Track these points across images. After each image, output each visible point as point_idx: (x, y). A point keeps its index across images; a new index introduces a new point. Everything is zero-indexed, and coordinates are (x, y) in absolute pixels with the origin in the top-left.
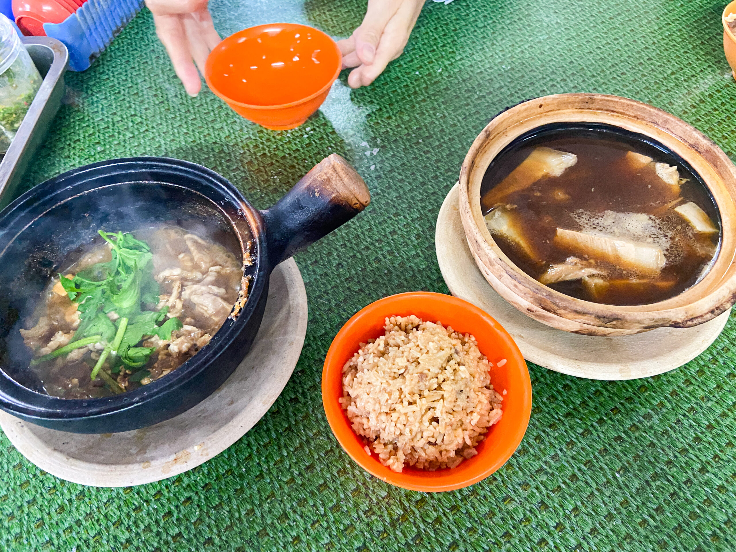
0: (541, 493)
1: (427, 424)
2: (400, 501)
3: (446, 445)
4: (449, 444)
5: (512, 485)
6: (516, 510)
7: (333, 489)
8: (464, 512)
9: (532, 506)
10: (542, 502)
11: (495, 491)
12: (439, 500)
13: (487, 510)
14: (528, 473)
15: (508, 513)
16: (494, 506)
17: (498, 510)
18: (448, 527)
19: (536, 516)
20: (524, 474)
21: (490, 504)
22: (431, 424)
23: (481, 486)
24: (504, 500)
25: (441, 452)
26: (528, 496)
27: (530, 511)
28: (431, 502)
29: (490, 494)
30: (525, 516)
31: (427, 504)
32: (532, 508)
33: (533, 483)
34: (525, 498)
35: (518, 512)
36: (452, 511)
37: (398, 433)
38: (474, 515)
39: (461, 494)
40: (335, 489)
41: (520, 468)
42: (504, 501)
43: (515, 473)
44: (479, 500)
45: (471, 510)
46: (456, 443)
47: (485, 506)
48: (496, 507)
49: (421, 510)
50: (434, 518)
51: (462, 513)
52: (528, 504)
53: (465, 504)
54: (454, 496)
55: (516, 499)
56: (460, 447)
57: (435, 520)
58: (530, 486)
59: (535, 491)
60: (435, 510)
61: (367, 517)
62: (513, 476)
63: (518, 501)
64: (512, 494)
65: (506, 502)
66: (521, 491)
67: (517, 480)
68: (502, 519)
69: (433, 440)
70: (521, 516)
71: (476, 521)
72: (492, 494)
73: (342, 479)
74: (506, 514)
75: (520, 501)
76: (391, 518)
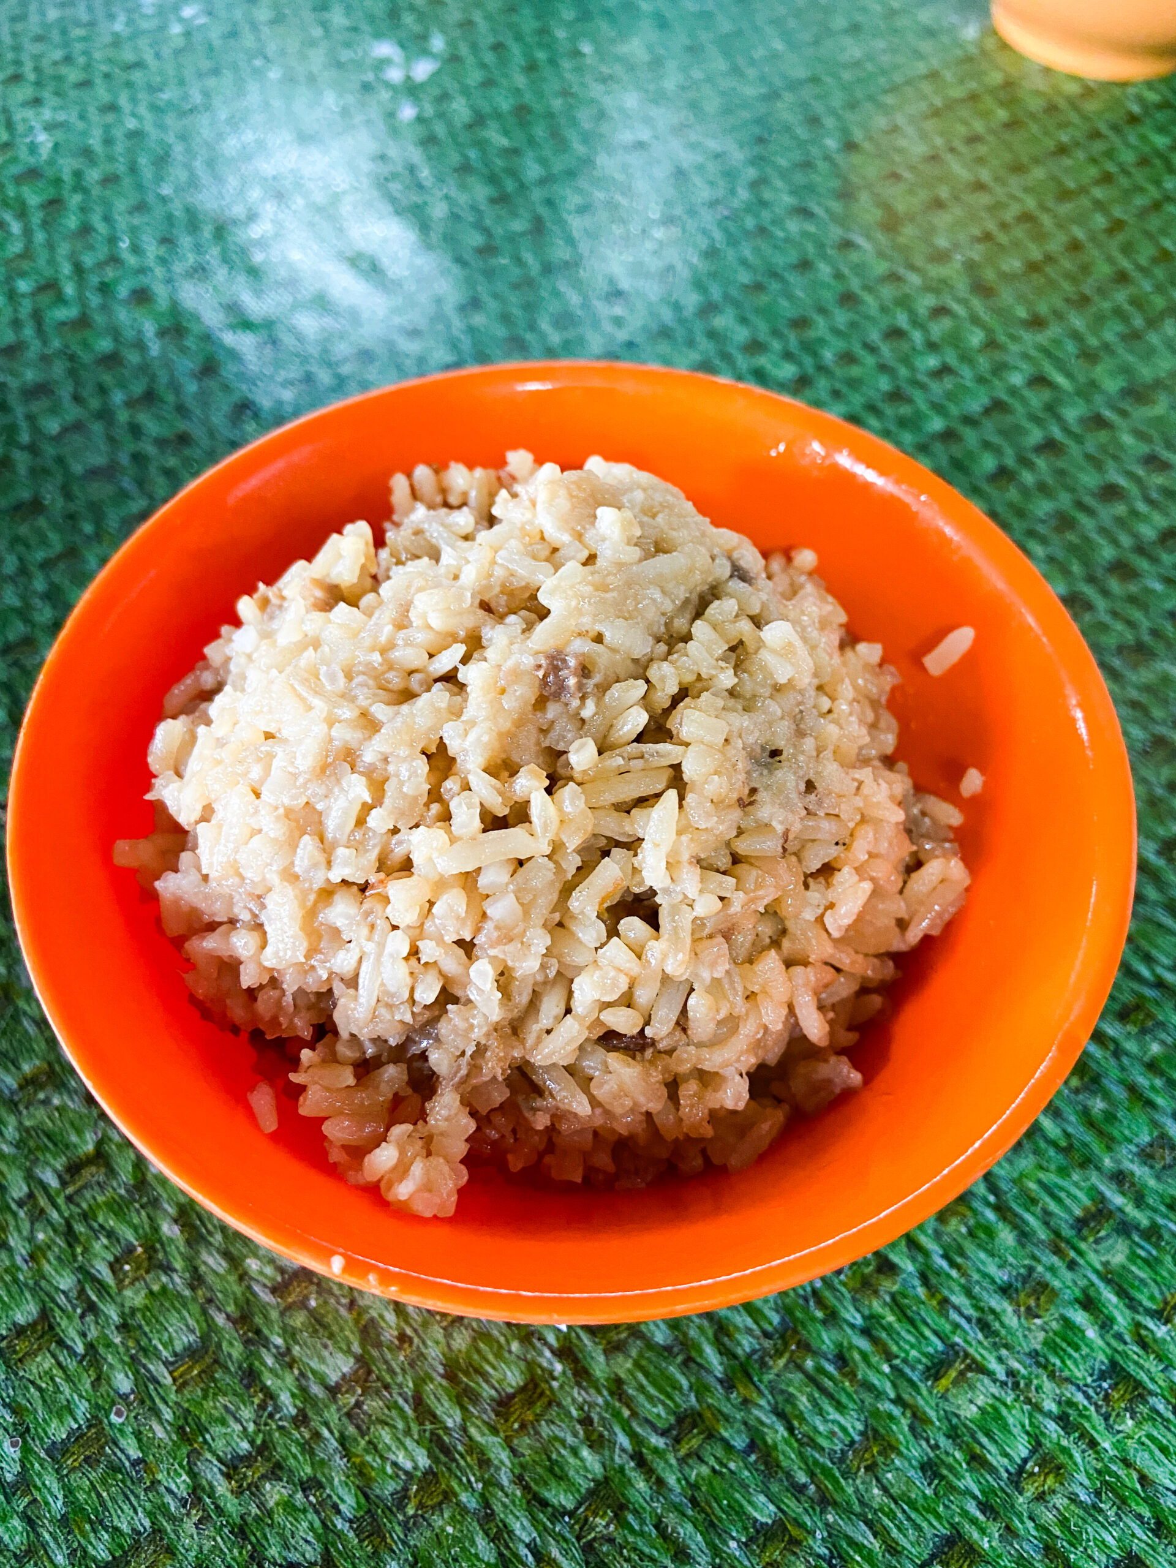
0: (1106, 1324)
1: (590, 931)
2: (418, 1401)
3: (699, 1045)
4: (715, 1042)
5: (969, 1293)
6: (992, 1417)
7: (80, 1349)
8: (740, 1442)
9: (1070, 1392)
10: (1115, 1371)
11: (889, 1329)
12: (617, 1386)
13: (853, 1424)
14: (1043, 1234)
15: (953, 1434)
16: (886, 1406)
17: (905, 1422)
18: (658, 1526)
19: (1093, 1444)
20: (1024, 1235)
21: (868, 1399)
22: (613, 932)
23: (820, 1303)
24: (935, 1370)
25: (673, 1086)
26: (1048, 1343)
27: (1062, 1419)
28: (575, 1397)
29: (863, 1344)
30: (1037, 1445)
31: (554, 1411)
32: (1070, 1403)
33: (1064, 1281)
34: (1034, 1354)
35: (1005, 1428)
36: (677, 1441)
37: (428, 994)
38: (789, 1457)
39: (724, 1351)
40: (90, 1347)
41: (1001, 1209)
42: (937, 1378)
43: (982, 1234)
44: (812, 1379)
45: (777, 1433)
46: (748, 1030)
47: (840, 1407)
48: (896, 1411)
49: (524, 1443)
50: (585, 1485)
51: (728, 1446)
52: (1048, 1385)
53: (746, 1402)
54: (688, 1361)
55: (993, 1365)
56: (772, 1058)
57: (591, 1493)
58: (1054, 1294)
59: (1080, 1317)
60: (597, 1442)
61: (238, 1493)
62: (969, 1247)
63: (1001, 1374)
64: (973, 1342)
65: (944, 1382)
66: (1011, 1320)
67: (992, 1269)
68: (930, 1469)
69: (624, 1022)
70: (1021, 1448)
71: (799, 1490)
72: (875, 1341)
73: (135, 1297)
74: (943, 1442)
75: (1011, 1373)
76: (364, 1492)
